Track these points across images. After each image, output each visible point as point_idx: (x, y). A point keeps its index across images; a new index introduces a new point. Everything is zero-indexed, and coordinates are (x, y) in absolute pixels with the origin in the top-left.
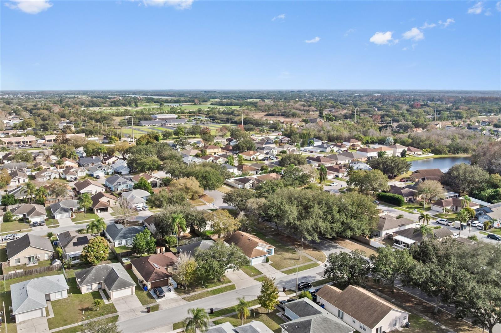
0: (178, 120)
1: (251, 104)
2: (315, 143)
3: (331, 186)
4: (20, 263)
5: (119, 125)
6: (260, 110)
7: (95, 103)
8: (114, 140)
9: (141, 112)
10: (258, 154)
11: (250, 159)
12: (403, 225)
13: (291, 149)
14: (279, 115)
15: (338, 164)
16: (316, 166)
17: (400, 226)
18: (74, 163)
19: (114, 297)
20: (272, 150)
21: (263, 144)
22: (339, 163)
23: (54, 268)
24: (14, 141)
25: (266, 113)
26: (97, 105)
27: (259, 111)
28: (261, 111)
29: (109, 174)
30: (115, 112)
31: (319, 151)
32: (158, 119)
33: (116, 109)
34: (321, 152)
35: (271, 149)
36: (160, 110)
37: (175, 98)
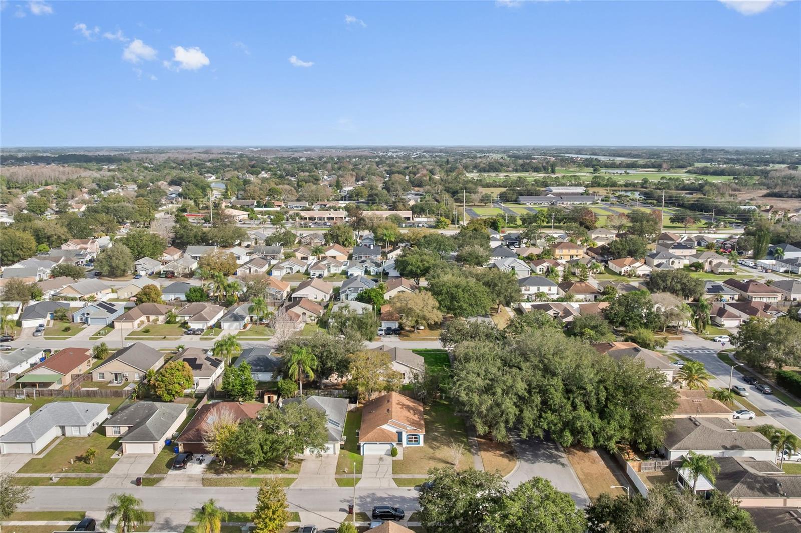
0: (585, 196)
1: (763, 173)
2: (786, 253)
3: (715, 341)
4: (103, 378)
5: (481, 201)
6: (764, 186)
7: (493, 166)
8: (443, 223)
9: (543, 182)
10: (637, 265)
11: (621, 273)
12: (734, 448)
13: (715, 262)
14: (791, 197)
15: (790, 301)
16: (733, 299)
17: (725, 448)
18: (343, 253)
19: (127, 453)
20: (671, 260)
21: (668, 248)
22: (792, 300)
23: (124, 395)
24: (317, 217)
25: (768, 191)
26: (495, 169)
27: (761, 187)
28: (766, 188)
29: (372, 274)
30: (502, 181)
31: (782, 270)
32: (553, 194)
33: (505, 176)
34: (786, 272)
35: (671, 258)
36: (575, 180)
37: (630, 160)
